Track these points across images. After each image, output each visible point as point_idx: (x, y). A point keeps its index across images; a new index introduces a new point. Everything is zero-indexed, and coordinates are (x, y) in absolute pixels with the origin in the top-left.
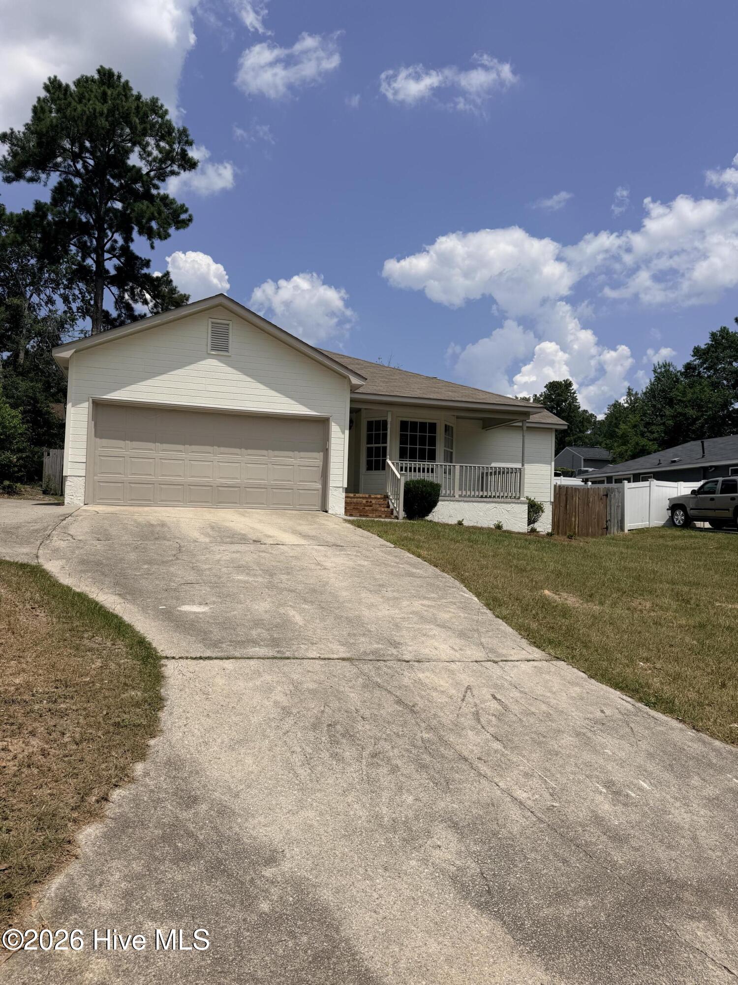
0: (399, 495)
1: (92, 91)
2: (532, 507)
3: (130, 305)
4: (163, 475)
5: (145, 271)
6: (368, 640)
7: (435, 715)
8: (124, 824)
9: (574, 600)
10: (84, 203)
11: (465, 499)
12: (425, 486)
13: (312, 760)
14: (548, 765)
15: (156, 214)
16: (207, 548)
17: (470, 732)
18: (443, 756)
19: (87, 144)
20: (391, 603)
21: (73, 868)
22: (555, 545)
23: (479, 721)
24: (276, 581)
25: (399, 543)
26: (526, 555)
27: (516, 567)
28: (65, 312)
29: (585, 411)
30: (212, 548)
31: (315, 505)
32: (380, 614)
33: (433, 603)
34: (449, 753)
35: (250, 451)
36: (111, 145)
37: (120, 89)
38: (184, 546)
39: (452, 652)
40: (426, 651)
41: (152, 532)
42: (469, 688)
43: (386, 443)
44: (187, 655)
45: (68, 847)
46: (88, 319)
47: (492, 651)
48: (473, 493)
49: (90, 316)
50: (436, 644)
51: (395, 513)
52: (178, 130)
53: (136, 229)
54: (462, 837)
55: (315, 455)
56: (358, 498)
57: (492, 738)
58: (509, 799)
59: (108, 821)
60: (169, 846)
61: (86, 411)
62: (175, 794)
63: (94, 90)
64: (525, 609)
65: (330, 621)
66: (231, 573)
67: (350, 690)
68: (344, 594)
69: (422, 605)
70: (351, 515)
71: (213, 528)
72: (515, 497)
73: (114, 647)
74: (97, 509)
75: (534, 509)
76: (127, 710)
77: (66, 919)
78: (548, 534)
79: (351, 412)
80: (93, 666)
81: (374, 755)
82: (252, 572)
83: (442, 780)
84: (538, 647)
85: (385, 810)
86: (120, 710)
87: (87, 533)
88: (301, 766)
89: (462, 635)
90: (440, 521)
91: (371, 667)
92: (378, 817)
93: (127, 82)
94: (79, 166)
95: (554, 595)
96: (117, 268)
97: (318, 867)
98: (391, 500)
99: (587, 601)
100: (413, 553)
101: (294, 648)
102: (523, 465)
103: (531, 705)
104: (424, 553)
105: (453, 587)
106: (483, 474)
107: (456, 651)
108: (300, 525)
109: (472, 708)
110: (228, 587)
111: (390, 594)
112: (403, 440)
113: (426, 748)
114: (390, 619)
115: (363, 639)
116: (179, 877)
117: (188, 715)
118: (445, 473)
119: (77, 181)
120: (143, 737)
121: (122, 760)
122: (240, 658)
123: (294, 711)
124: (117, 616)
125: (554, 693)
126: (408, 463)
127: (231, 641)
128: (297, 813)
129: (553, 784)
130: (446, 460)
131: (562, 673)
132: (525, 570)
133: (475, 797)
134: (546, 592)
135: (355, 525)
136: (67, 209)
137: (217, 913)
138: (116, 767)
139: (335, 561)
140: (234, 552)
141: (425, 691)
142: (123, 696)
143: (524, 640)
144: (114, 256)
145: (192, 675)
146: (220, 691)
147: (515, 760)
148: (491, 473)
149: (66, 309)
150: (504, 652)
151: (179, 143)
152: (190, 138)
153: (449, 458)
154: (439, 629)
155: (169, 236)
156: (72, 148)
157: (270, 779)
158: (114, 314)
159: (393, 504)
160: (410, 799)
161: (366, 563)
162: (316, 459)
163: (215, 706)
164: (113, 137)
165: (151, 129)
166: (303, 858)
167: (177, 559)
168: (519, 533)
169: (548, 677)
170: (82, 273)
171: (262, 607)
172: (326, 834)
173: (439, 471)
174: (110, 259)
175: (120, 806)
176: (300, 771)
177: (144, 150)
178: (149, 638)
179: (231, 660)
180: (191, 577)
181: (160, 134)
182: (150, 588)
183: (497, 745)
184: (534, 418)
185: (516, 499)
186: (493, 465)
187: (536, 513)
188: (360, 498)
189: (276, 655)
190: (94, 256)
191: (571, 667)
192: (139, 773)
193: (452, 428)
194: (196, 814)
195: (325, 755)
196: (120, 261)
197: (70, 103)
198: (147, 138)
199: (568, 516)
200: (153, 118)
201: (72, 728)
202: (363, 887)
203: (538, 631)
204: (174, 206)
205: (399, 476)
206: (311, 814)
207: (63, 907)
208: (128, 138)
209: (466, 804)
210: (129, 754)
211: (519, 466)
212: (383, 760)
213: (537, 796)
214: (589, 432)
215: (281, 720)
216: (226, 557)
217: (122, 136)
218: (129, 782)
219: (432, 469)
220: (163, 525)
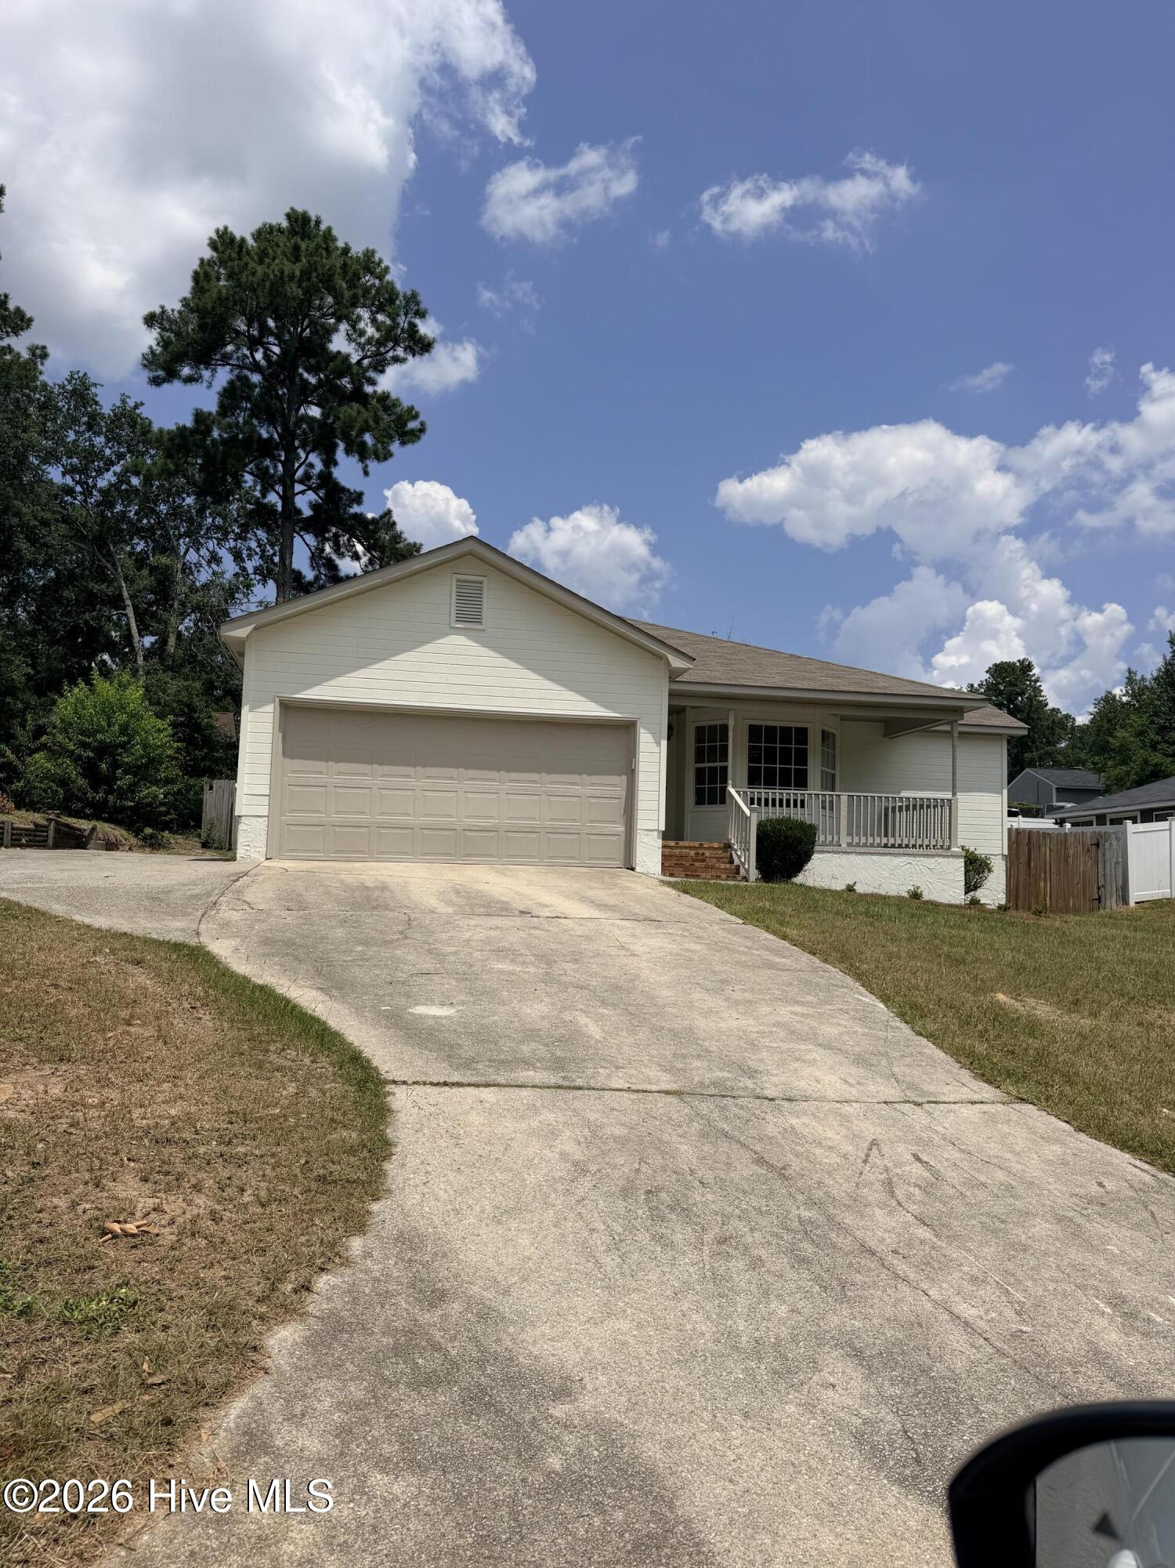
0: (749, 843)
1: (278, 246)
2: (971, 863)
3: (334, 561)
4: (383, 814)
5: (355, 509)
6: (705, 1064)
7: (819, 1183)
8: (335, 1328)
9: (1048, 1009)
10: (265, 410)
11: (858, 850)
12: (791, 828)
13: (623, 1244)
14: (1010, 1266)
15: (371, 423)
16: (449, 922)
17: (877, 1211)
18: (834, 1246)
19: (271, 323)
20: (741, 1008)
21: (261, 1387)
22: (1012, 924)
23: (892, 1194)
24: (556, 970)
25: (753, 916)
26: (964, 938)
27: (948, 956)
28: (236, 575)
29: (1055, 711)
30: (457, 922)
31: (615, 859)
32: (723, 1025)
33: (811, 1011)
34: (845, 1242)
35: (514, 775)
36: (306, 323)
37: (319, 240)
38: (415, 920)
39: (845, 1087)
40: (802, 1085)
41: (368, 898)
42: (874, 1143)
43: (727, 761)
44: (424, 1079)
45: (255, 1356)
46: (271, 584)
47: (911, 1086)
48: (870, 840)
49: (272, 579)
50: (818, 1074)
51: (742, 871)
52: (405, 296)
53: (341, 446)
54: (870, 1373)
55: (614, 779)
56: (681, 847)
57: (915, 1221)
58: (946, 1316)
59: (312, 1321)
60: (405, 1362)
61: (269, 718)
62: (413, 1286)
63: (281, 244)
64: (965, 1022)
65: (643, 1034)
66: (487, 960)
67: (680, 1140)
68: (665, 993)
69: (792, 1013)
70: (671, 875)
71: (458, 892)
72: (942, 847)
73: (315, 1065)
74: (285, 866)
75: (976, 867)
76: (336, 1158)
77: (252, 1462)
78: (1000, 907)
79: (670, 713)
80: (284, 1093)
81: (723, 1240)
82: (520, 959)
83: (835, 1283)
84: (989, 1082)
85: (742, 1325)
86: (326, 1158)
87: (271, 898)
88: (605, 1251)
89: (860, 1060)
90: (817, 885)
91: (712, 1107)
92: (732, 1334)
93: (329, 229)
94: (259, 356)
95: (1013, 1001)
96: (314, 507)
97: (637, 1407)
98: (736, 851)
99: (1069, 1011)
100: (774, 933)
101: (589, 1072)
102: (954, 794)
103: (979, 1171)
104: (792, 932)
105: (842, 987)
106: (886, 809)
107: (850, 1085)
108: (590, 888)
109: (881, 1174)
110: (483, 980)
111: (738, 996)
112: (754, 756)
113: (806, 1233)
114: (741, 1034)
115: (696, 1063)
116: (420, 1410)
117: (429, 1169)
118: (824, 808)
119: (256, 378)
120: (361, 1200)
121: (329, 1232)
122: (505, 1086)
123: (593, 1168)
124: (317, 1020)
125: (1018, 1154)
126: (762, 792)
127: (490, 1060)
128: (602, 1322)
129: (1020, 1296)
130: (824, 788)
131: (1030, 1122)
132: (963, 962)
133: (889, 1311)
134: (1001, 997)
135: (679, 890)
136: (241, 420)
137: (481, 1468)
138: (322, 1242)
139: (649, 944)
140: (491, 928)
141: (802, 1145)
142: (330, 1138)
143: (964, 1071)
144: (310, 488)
145: (433, 1109)
146: (477, 1133)
147: (955, 1255)
148: (901, 808)
149: (237, 570)
150: (932, 1088)
151: (406, 314)
152: (422, 306)
153: (830, 783)
154: (821, 1050)
155: (391, 455)
156: (248, 331)
157: (558, 1270)
158: (309, 575)
159: (739, 857)
160: (783, 1310)
161: (698, 947)
162: (616, 785)
163: (470, 1157)
164: (309, 310)
165: (364, 296)
166: (613, 1392)
167: (406, 938)
168: (951, 906)
169: (1006, 1129)
170: (262, 515)
171: (536, 1011)
172: (648, 1357)
173: (814, 805)
174: (303, 492)
175: (329, 1299)
176: (606, 1260)
177: (354, 327)
178: (367, 1052)
179: (492, 1089)
180: (428, 964)
181: (377, 303)
182: (367, 979)
183: (923, 1233)
184: (970, 718)
185: (943, 849)
186: (904, 794)
187: (979, 873)
188: (686, 848)
189: (560, 1082)
190: (279, 488)
191: (1044, 1113)
192: (357, 1253)
193: (834, 735)
194: (445, 1317)
195: (644, 1237)
196: (318, 495)
197: (247, 264)
198: (359, 309)
199: (1032, 880)
200: (368, 279)
201: (254, 1182)
202: (711, 1442)
203: (988, 1057)
204: (398, 410)
205: (747, 812)
206: (624, 1325)
207: (248, 1444)
208: (330, 311)
209: (875, 1321)
210: (340, 1224)
211: (948, 795)
212: (736, 1249)
213: (994, 1315)
214: (1063, 745)
215: (572, 1181)
216: (480, 935)
217: (322, 309)
218: (342, 1264)
219: (802, 802)
220: (384, 887)
